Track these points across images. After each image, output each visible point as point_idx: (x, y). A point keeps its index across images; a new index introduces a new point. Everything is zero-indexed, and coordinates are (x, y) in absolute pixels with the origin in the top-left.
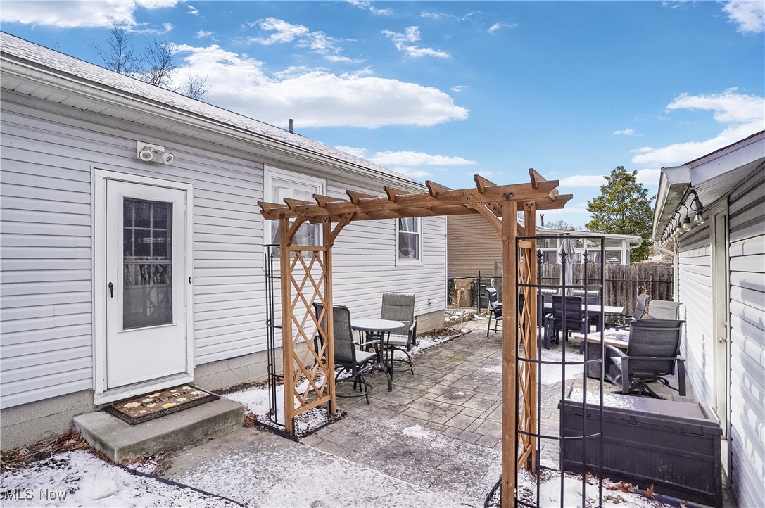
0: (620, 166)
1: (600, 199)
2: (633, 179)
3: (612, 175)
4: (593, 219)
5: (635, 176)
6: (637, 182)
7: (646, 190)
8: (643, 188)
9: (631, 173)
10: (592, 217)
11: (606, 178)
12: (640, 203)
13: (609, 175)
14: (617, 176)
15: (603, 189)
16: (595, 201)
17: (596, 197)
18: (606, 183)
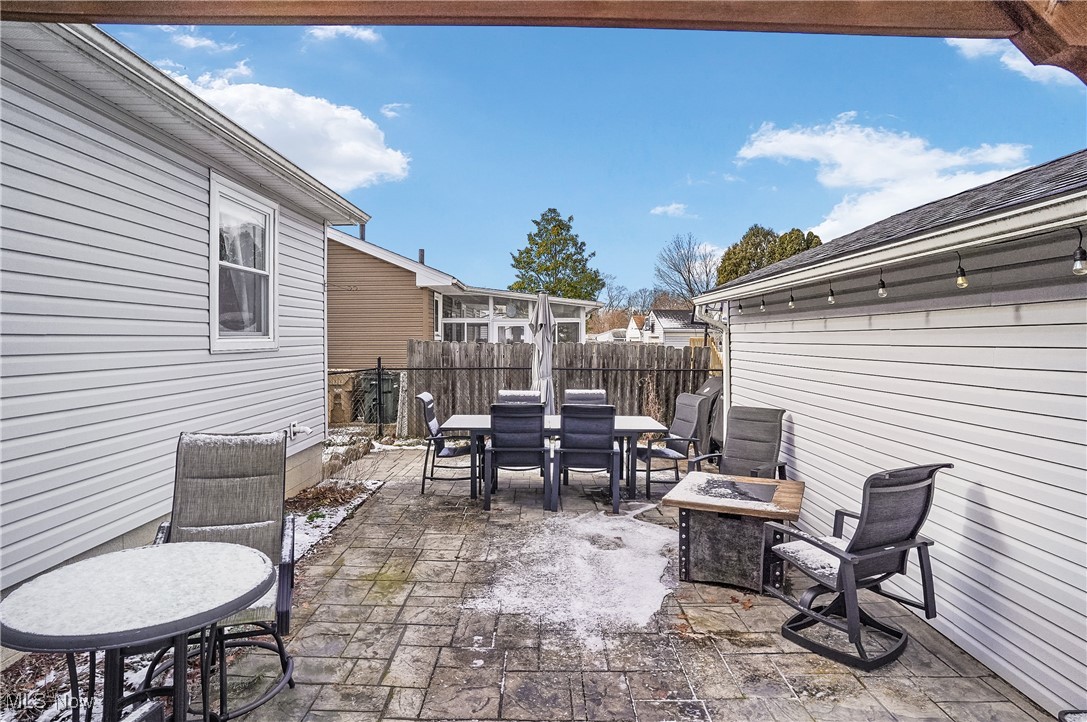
0: (552, 208)
1: (528, 251)
2: (568, 228)
3: (543, 219)
4: (519, 280)
5: (571, 224)
6: (572, 232)
7: (583, 244)
8: (580, 240)
9: (566, 219)
10: (517, 276)
11: (535, 222)
12: (575, 261)
13: (539, 219)
14: (548, 222)
15: (530, 238)
16: (521, 254)
17: (523, 249)
18: (535, 230)
